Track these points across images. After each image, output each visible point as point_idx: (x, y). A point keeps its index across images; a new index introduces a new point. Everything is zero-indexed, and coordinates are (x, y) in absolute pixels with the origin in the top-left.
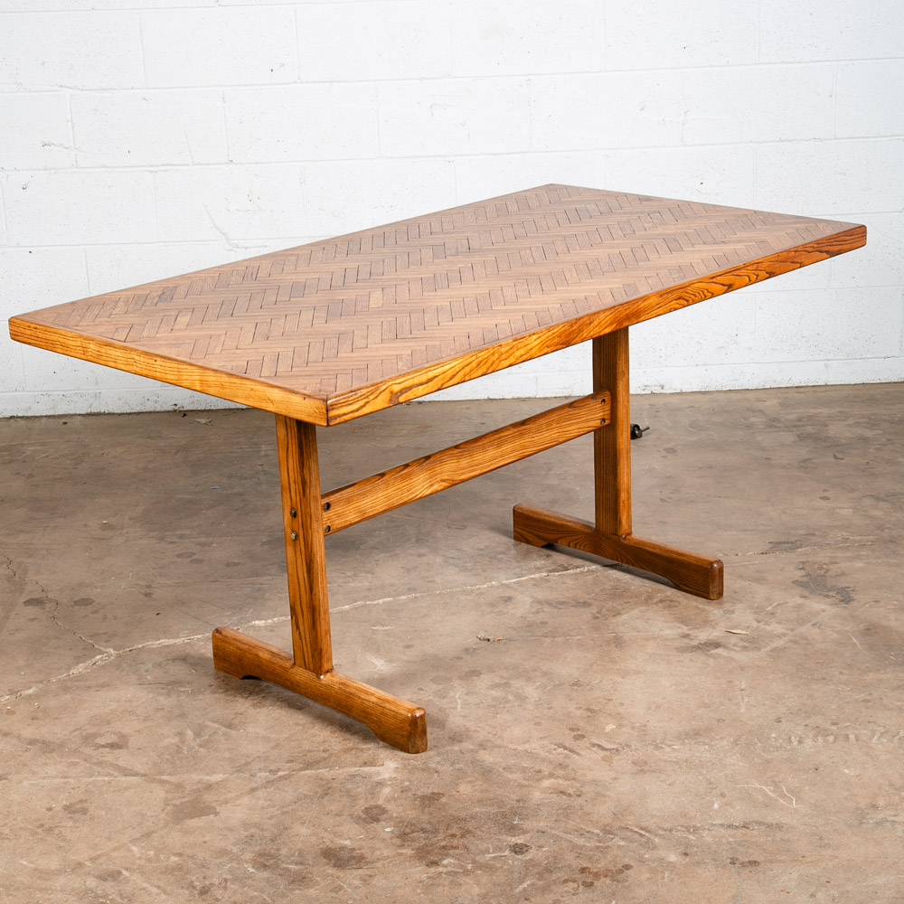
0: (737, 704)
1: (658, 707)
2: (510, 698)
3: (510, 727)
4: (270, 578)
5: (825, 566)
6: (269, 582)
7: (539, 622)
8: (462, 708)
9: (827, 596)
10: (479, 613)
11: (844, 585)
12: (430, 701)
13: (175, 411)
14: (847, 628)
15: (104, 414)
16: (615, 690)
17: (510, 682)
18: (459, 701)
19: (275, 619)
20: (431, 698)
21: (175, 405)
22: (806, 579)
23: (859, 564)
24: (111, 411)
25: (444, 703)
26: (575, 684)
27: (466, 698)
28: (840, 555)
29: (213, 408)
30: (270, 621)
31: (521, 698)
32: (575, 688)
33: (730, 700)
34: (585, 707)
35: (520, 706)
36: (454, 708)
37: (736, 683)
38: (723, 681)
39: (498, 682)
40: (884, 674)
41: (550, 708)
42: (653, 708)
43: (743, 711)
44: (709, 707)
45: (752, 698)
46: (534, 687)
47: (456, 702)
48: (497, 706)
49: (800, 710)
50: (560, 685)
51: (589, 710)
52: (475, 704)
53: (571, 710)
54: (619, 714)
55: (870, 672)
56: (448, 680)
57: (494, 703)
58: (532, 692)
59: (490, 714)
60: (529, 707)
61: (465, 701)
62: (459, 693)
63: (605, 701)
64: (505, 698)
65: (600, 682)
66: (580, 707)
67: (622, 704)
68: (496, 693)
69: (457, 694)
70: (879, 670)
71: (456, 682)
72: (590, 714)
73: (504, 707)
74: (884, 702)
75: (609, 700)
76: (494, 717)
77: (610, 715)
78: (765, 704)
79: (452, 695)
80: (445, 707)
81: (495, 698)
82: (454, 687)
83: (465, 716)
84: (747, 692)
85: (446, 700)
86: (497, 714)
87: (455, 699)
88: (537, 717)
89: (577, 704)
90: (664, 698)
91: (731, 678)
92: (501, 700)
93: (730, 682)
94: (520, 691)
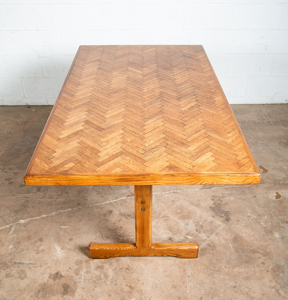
0: (186, 287)
1: (156, 287)
2: (102, 276)
3: (99, 297)
4: (32, 194)
5: (221, 199)
6: (31, 197)
7: (119, 226)
8: (83, 282)
9: (221, 217)
10: (100, 220)
11: (228, 210)
12: (72, 276)
13: (27, 105)
14: (228, 237)
15: (6, 106)
16: (142, 274)
17: (105, 265)
18: (83, 277)
19: (28, 219)
20: (73, 274)
21: (27, 104)
22: (214, 206)
23: (232, 198)
24: (8, 105)
25: (76, 278)
26: (127, 269)
27: (86, 275)
28: (226, 192)
29: (38, 105)
30: (26, 220)
31: (106, 276)
32: (127, 271)
33: (184, 283)
34: (129, 285)
35: (105, 282)
36: (80, 282)
37: (187, 271)
38: (182, 270)
39: (99, 265)
40: (241, 268)
41: (116, 285)
42: (154, 287)
43: (188, 291)
44: (176, 288)
45: (192, 283)
46: (112, 269)
47: (82, 278)
48: (96, 281)
49: (209, 292)
50: (122, 268)
51: (130, 287)
52: (88, 280)
53: (124, 286)
54: (141, 291)
55: (236, 266)
56: (81, 262)
57: (95, 280)
58: (111, 273)
59: (93, 288)
60: (108, 283)
61: (85, 277)
62: (84, 271)
63: (137, 281)
64: (100, 276)
65: (137, 267)
66: (127, 285)
67: (143, 284)
68: (97, 273)
69: (83, 272)
70: (239, 265)
71: (84, 264)
72: (130, 290)
73: (99, 283)
74: (241, 289)
75: (139, 280)
76: (94, 290)
77: (138, 291)
78: (196, 287)
79: (81, 273)
80: (77, 281)
81: (96, 276)
82: (83, 268)
83: (83, 288)
84: (190, 278)
85: (78, 276)
86: (95, 287)
87: (82, 276)
88: (110, 291)
89: (126, 282)
90: (159, 281)
91: (184, 268)
92: (99, 278)
93: (184, 271)
94: (106, 272)
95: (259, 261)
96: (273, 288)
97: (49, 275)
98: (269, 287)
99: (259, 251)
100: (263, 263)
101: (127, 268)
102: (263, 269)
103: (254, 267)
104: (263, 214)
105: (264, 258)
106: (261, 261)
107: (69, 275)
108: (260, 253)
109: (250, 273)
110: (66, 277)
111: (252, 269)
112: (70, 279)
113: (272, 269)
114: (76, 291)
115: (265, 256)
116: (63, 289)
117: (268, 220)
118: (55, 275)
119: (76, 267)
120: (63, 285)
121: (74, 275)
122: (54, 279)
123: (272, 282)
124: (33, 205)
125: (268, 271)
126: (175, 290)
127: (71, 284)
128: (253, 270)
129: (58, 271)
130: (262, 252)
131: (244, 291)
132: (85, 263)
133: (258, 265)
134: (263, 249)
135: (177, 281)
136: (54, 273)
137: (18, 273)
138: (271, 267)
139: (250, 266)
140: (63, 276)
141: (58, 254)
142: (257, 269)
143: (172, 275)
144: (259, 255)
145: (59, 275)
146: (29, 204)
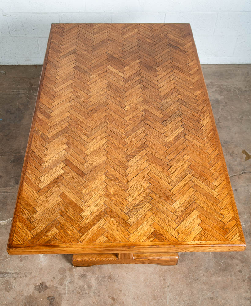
0: (166, 298)
1: (138, 298)
2: (86, 287)
4: (11, 188)
6: (10, 191)
8: (67, 294)
12: (56, 287)
16: (123, 283)
17: (87, 274)
19: (9, 220)
20: (57, 285)
25: (60, 289)
27: (70, 285)
30: (7, 221)
31: (90, 287)
32: (109, 280)
33: (164, 294)
34: (111, 296)
35: (88, 293)
36: (64, 294)
37: (167, 280)
38: (162, 279)
39: (82, 273)
40: (219, 277)
41: (99, 296)
42: (136, 298)
43: (168, 303)
44: (156, 299)
45: (171, 293)
46: (95, 279)
47: (66, 289)
48: (80, 293)
49: (188, 304)
50: (104, 278)
51: (113, 298)
52: (72, 291)
53: (107, 298)
54: (123, 303)
55: (214, 274)
56: (64, 271)
57: (79, 291)
58: (93, 282)
59: (77, 300)
60: (92, 294)
61: (69, 288)
62: (68, 281)
63: (119, 292)
64: (84, 286)
65: (119, 276)
66: (110, 296)
67: (125, 295)
68: (81, 282)
69: (66, 282)
70: (217, 273)
71: (67, 273)
72: (113, 302)
73: (83, 294)
74: (218, 300)
75: (121, 291)
76: (78, 302)
77: (120, 303)
78: (176, 299)
79: (65, 283)
80: (62, 292)
81: (80, 287)
82: (66, 277)
83: (68, 301)
84: (170, 288)
85: (62, 287)
86: (80, 299)
87: (66, 286)
88: (94, 303)
89: (109, 293)
90: (140, 291)
91: (165, 276)
92: (82, 288)
93: (164, 280)
94: (89, 282)
95: (236, 269)
96: (249, 300)
97: (34, 286)
98: (245, 298)
99: (237, 256)
100: (240, 271)
101: (109, 277)
102: (239, 277)
103: (231, 275)
104: (243, 212)
105: (241, 264)
106: (238, 268)
107: (53, 286)
108: (237, 259)
109: (227, 282)
110: (51, 288)
111: (229, 277)
112: (55, 291)
113: (248, 278)
114: (61, 304)
115: (242, 262)
116: (49, 302)
117: (247, 219)
118: (39, 286)
119: (59, 276)
120: (48, 297)
121: (59, 286)
122: (39, 290)
123: (248, 293)
124: (12, 201)
125: (244, 281)
126: (156, 301)
127: (56, 296)
128: (230, 279)
129: (43, 281)
130: (239, 258)
131: (220, 303)
132: (68, 271)
133: (235, 273)
134: (241, 255)
135: (158, 291)
136: (39, 283)
137: (4, 284)
138: (248, 276)
139: (227, 275)
140: (47, 287)
141: (41, 261)
142: (234, 278)
143: (152, 285)
144: (237, 261)
145: (44, 286)
146: (8, 200)
